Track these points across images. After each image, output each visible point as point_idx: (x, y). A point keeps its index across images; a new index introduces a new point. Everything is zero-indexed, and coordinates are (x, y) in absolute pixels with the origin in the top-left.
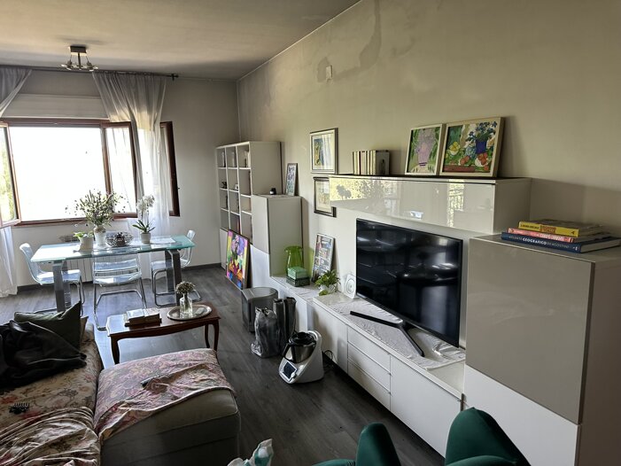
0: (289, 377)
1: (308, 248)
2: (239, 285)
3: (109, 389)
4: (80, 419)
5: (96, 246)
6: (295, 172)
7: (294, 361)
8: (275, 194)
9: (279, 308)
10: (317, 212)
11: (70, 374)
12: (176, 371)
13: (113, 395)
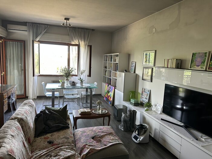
0: (137, 140)
1: (138, 92)
2: (110, 102)
3: (80, 138)
4: (72, 149)
5: (65, 85)
6: (135, 65)
7: (138, 134)
8: (126, 72)
9: (131, 113)
10: (143, 79)
11: (65, 131)
12: (102, 134)
13: (82, 141)
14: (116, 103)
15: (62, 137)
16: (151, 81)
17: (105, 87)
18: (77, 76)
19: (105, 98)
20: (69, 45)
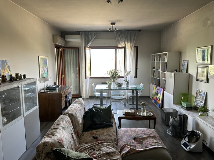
0: (187, 148)
1: (191, 95)
2: (158, 105)
3: (122, 137)
5: (112, 86)
6: (187, 64)
7: (189, 142)
8: (177, 72)
9: (180, 118)
10: (197, 80)
11: (109, 129)
12: (144, 136)
13: (124, 140)
14: (166, 106)
15: (105, 134)
16: (208, 82)
17: (154, 89)
18: (123, 77)
19: (153, 100)
20: (116, 48)
